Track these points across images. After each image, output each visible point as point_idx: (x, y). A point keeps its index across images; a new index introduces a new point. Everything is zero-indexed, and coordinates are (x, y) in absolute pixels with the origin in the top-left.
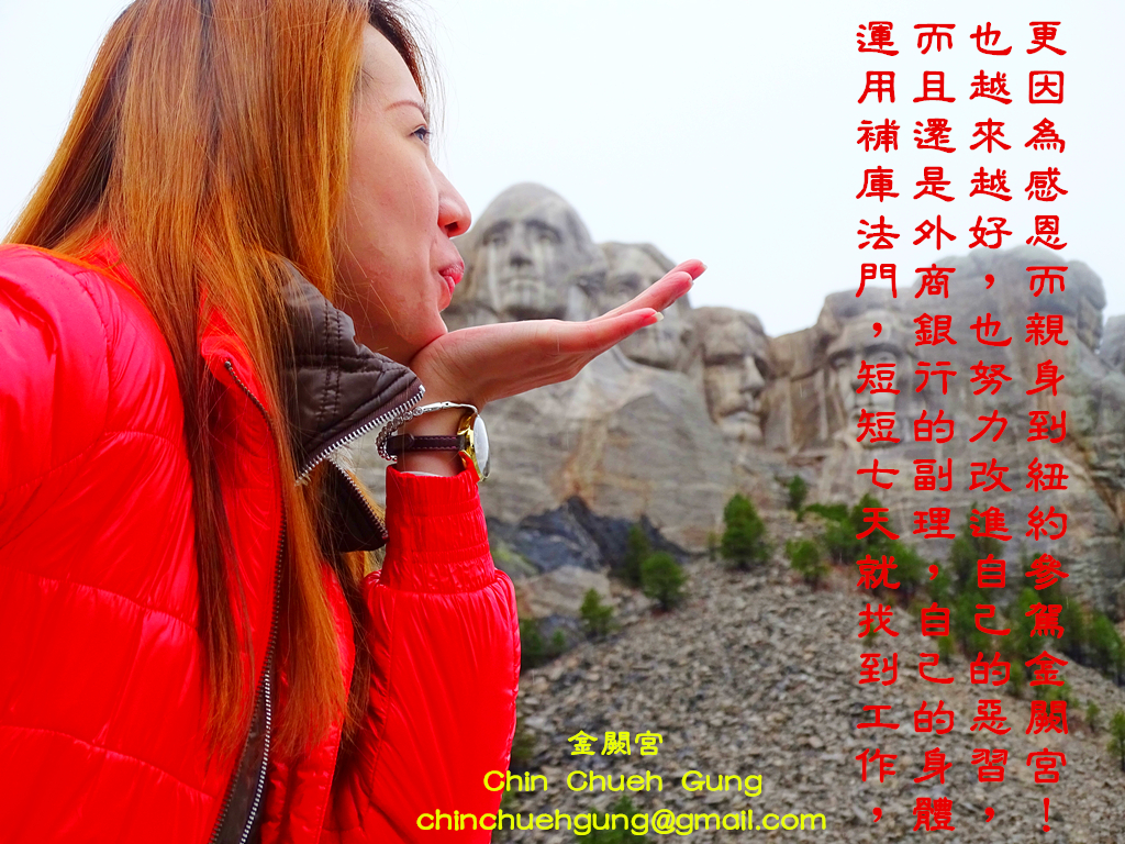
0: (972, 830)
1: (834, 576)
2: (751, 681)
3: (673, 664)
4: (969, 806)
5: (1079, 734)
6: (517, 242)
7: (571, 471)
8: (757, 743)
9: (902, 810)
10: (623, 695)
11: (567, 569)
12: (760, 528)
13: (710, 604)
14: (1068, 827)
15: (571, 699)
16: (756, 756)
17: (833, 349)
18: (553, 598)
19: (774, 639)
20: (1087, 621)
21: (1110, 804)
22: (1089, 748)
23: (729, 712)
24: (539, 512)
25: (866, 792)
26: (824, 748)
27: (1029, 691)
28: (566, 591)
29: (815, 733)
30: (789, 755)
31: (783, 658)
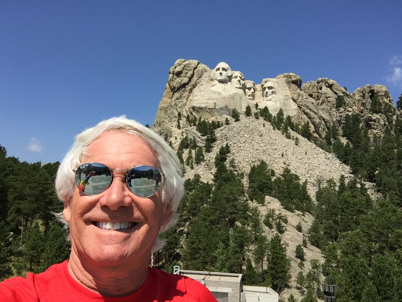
0: (274, 152)
1: (260, 118)
2: (247, 131)
3: (237, 128)
5: (291, 140)
6: (221, 71)
7: (226, 102)
8: (246, 139)
9: (264, 149)
10: (229, 132)
11: (224, 115)
12: (251, 111)
13: (243, 120)
14: (287, 152)
15: (223, 132)
16: (246, 141)
17: (264, 87)
18: (222, 119)
19: (251, 125)
20: (295, 125)
22: (292, 142)
23: (243, 135)
24: (221, 107)
27: (285, 134)
28: (224, 118)
29: (254, 138)
30: (250, 141)
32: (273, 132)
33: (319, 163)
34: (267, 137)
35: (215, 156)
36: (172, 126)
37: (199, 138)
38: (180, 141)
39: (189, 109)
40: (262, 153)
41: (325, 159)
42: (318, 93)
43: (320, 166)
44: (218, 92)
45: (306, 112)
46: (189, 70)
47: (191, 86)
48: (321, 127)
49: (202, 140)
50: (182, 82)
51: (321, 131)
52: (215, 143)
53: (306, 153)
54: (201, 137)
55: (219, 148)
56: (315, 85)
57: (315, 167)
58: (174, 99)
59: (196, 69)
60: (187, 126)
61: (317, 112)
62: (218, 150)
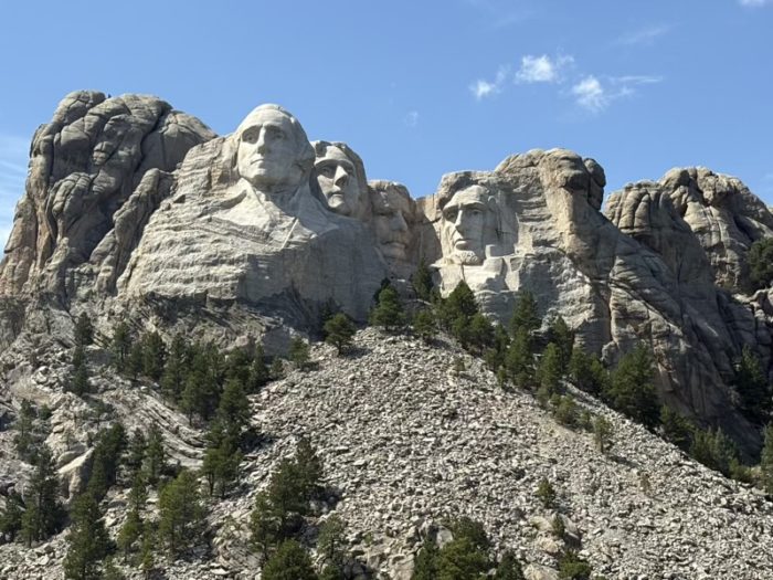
0: (509, 485)
2: (385, 395)
3: (342, 384)
4: (508, 470)
6: (263, 139)
7: (289, 272)
8: (387, 431)
9: (468, 471)
10: (311, 402)
12: (398, 307)
14: (566, 484)
15: (283, 404)
16: (387, 439)
17: (447, 206)
19: (402, 371)
21: (592, 471)
22: (583, 439)
23: (371, 412)
24: (270, 296)
25: (449, 461)
26: (425, 435)
27: (550, 406)
29: (420, 426)
30: (404, 438)
31: (406, 382)
32: (499, 398)
33: (702, 531)
34: (477, 418)
35: (251, 512)
36: (51, 385)
37: (176, 432)
38: (89, 452)
39: (126, 306)
40: (459, 495)
41: (725, 511)
42: (674, 228)
43: (708, 540)
44: (253, 229)
45: (629, 308)
46: (122, 137)
47: (131, 206)
48: (699, 375)
49: (188, 443)
50: (94, 188)
51: (700, 387)
52: (250, 455)
53: (646, 484)
54: (185, 428)
55: (270, 475)
56: (657, 196)
57: (687, 547)
58: (56, 261)
59: (154, 134)
60: (118, 384)
61: (676, 308)
62: (264, 485)
